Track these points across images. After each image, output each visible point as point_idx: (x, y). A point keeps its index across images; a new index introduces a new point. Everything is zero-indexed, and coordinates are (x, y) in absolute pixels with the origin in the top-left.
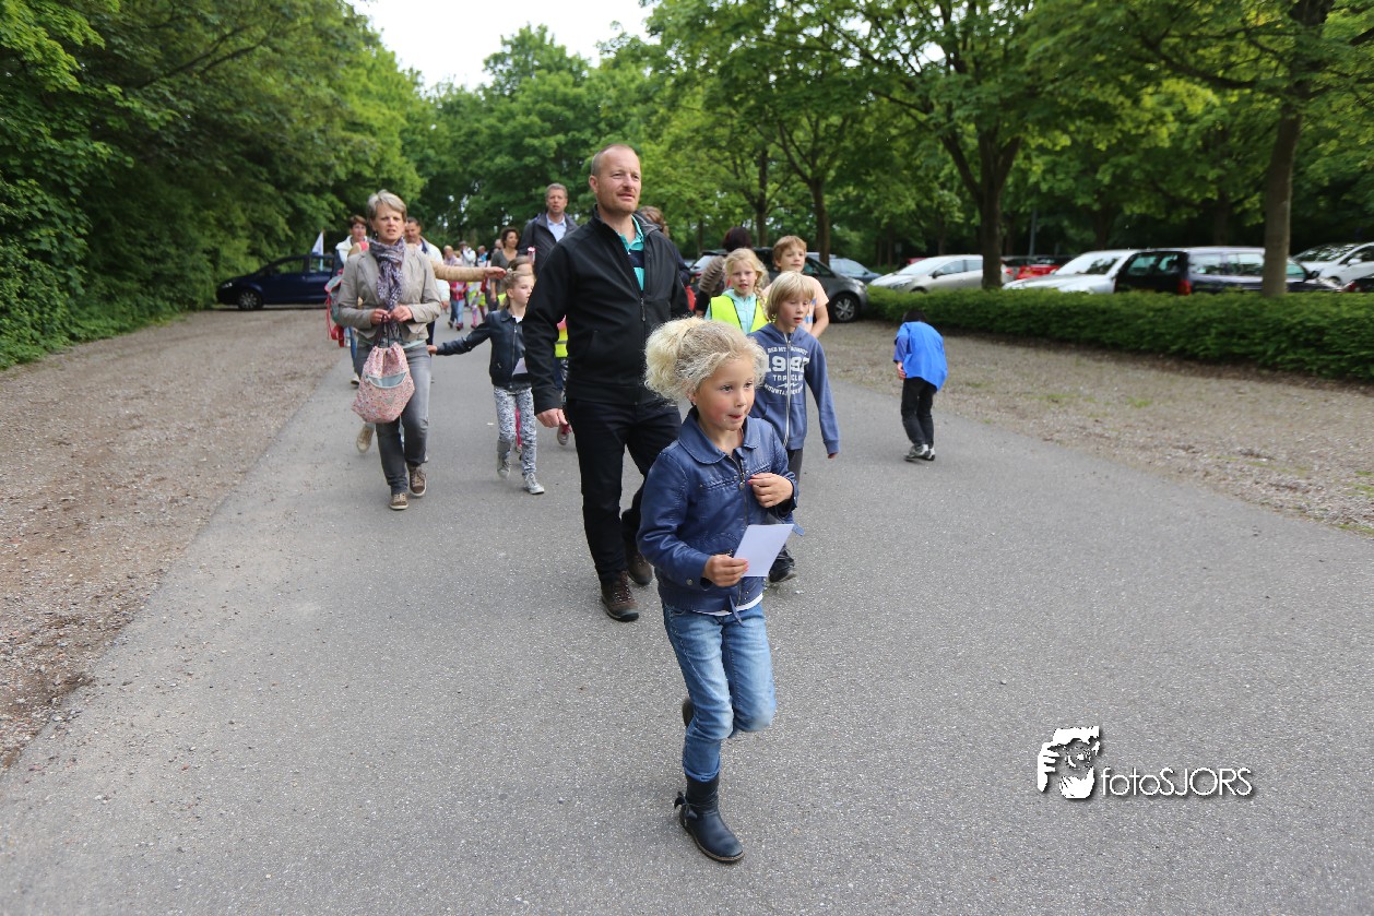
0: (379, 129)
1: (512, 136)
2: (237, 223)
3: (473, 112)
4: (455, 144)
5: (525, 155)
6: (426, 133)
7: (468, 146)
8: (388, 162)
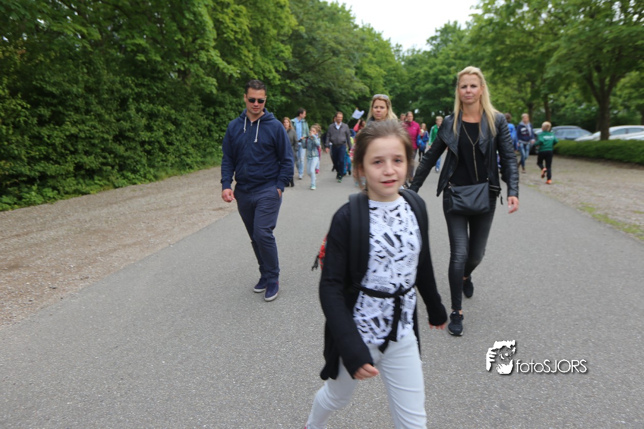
0: (375, 77)
1: (435, 74)
2: (318, 117)
3: (420, 64)
4: (411, 79)
5: (440, 83)
6: (397, 75)
7: (415, 81)
8: (377, 90)
